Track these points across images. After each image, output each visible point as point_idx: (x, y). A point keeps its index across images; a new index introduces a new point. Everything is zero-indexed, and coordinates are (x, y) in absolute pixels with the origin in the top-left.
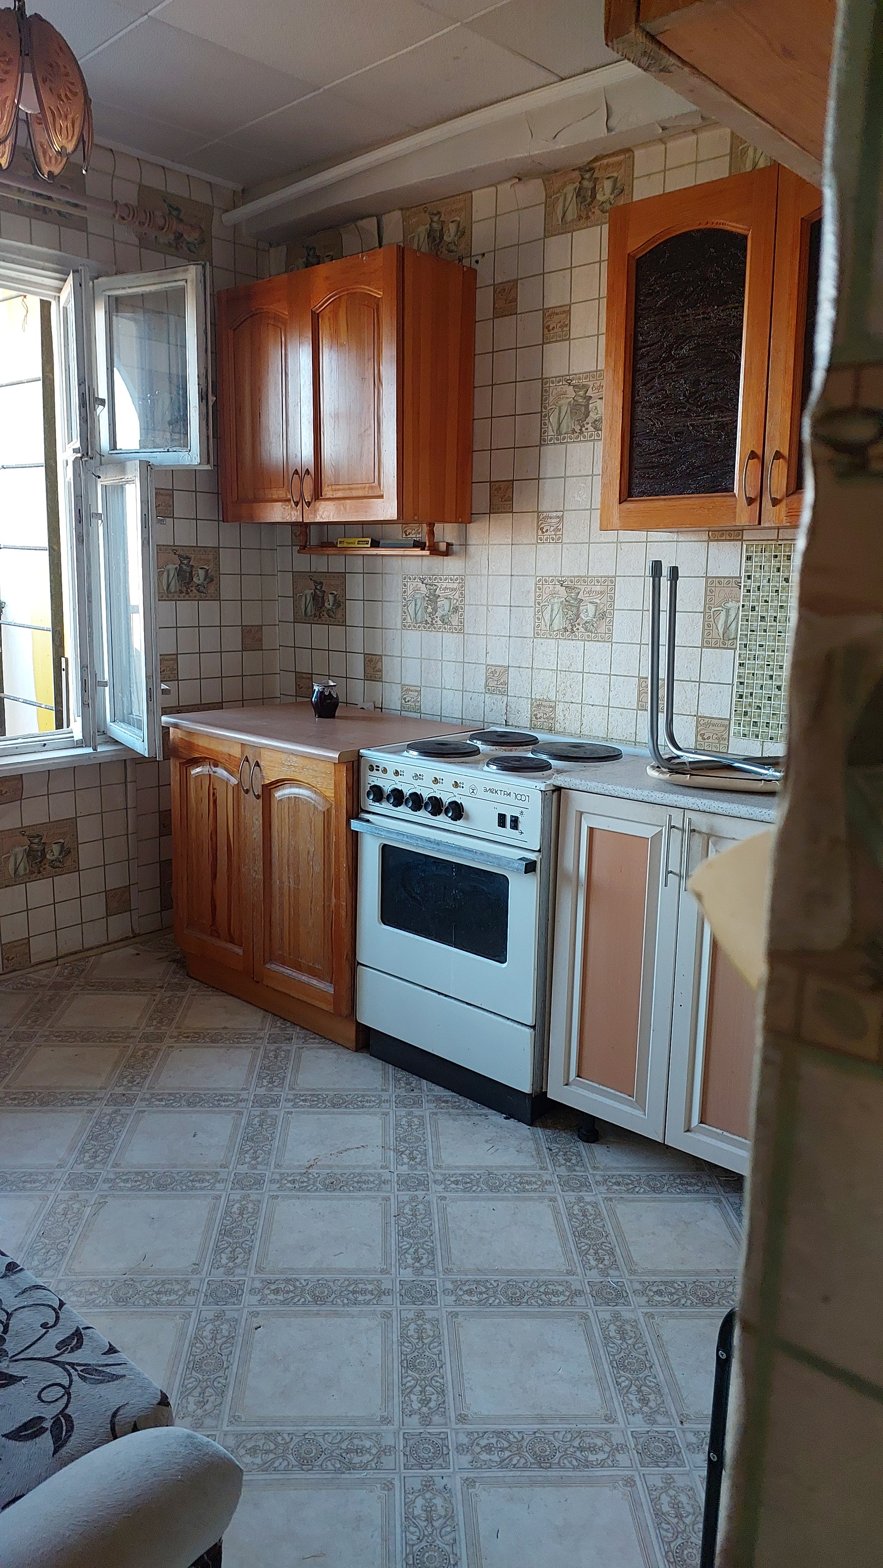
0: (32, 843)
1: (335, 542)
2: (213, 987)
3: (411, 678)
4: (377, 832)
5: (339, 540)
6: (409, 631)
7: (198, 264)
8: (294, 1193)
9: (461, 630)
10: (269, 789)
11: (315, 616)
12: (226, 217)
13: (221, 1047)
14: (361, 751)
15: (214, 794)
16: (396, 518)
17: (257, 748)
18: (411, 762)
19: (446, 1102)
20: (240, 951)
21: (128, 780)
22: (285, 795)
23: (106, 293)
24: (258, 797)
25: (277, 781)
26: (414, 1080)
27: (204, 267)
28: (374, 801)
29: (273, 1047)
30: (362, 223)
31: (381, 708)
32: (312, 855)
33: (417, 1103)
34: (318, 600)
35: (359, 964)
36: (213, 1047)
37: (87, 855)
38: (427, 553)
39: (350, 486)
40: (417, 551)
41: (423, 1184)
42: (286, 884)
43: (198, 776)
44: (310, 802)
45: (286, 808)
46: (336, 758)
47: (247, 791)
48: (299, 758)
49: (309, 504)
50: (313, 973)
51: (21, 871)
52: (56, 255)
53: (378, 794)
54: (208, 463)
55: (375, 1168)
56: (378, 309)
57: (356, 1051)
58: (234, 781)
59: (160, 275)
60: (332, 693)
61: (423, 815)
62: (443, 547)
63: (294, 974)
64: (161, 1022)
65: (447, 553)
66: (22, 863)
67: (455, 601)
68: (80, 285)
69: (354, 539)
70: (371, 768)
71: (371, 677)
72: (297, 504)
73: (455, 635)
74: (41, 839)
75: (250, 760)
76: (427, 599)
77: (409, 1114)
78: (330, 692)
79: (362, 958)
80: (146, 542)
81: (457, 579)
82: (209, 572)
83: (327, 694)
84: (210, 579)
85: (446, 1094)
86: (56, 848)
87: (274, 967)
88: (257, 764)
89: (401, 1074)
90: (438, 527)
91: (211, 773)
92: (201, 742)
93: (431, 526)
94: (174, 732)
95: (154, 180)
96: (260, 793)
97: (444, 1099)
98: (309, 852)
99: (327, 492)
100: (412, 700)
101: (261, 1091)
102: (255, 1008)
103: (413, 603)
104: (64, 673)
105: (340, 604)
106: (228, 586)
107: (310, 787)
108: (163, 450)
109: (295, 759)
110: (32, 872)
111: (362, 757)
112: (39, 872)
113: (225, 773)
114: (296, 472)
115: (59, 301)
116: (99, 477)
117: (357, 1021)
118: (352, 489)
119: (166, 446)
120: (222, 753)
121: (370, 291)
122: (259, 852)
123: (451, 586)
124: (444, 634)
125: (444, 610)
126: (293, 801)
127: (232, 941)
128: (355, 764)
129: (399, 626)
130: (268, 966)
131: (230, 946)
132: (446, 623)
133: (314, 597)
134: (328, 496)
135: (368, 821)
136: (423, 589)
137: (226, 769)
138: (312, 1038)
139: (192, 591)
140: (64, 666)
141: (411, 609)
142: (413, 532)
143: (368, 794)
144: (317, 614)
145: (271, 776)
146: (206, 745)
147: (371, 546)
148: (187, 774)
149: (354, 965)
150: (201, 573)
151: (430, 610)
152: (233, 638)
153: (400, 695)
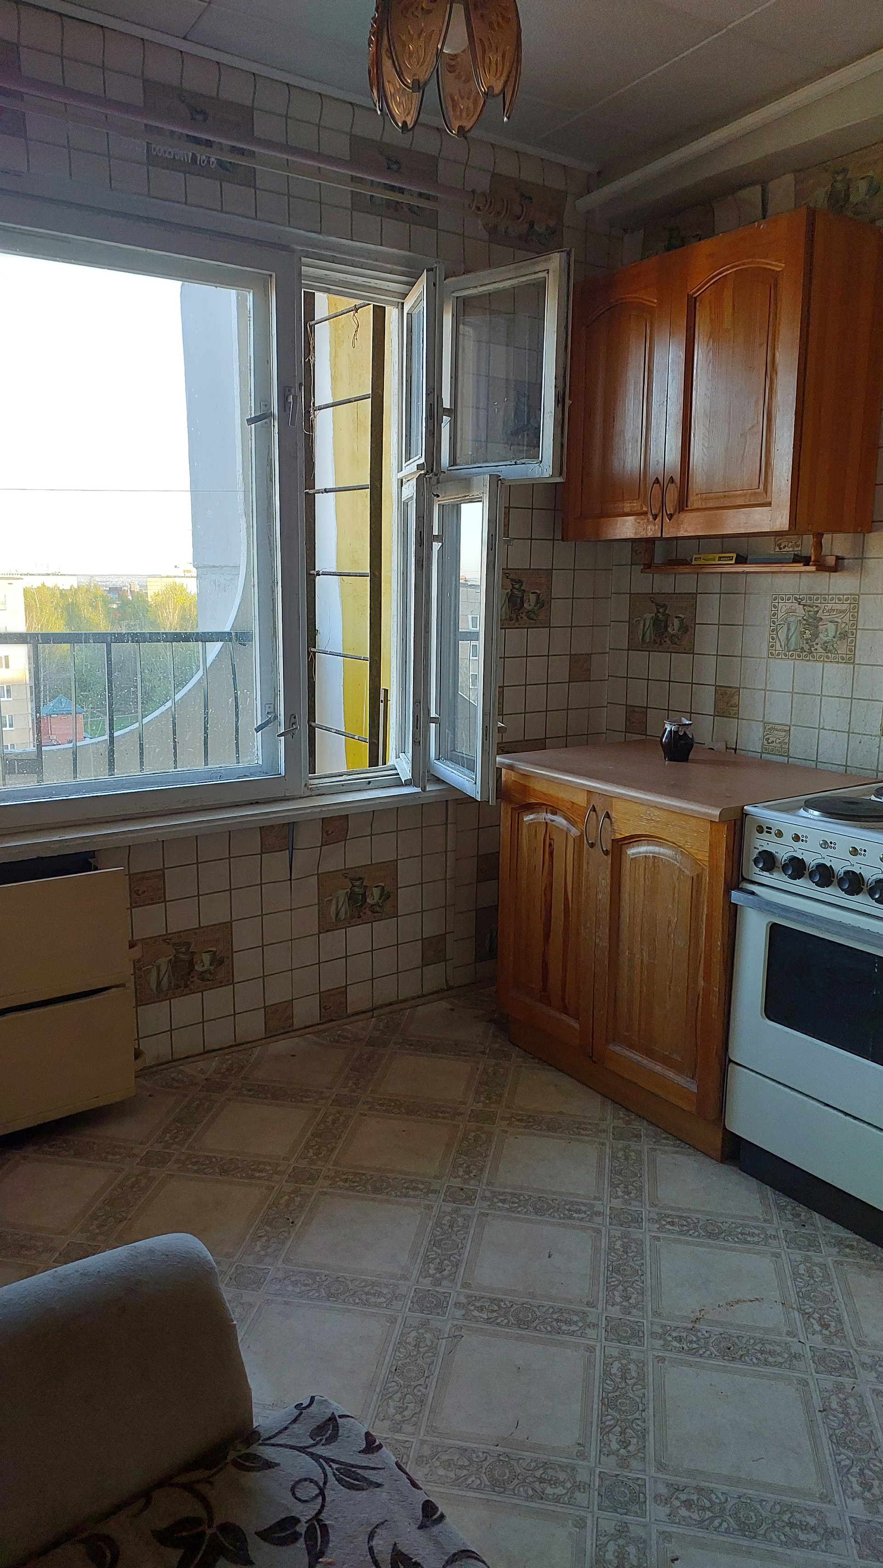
0: (353, 886)
1: (688, 559)
2: (540, 1059)
3: (778, 713)
4: (768, 907)
5: (695, 556)
6: (777, 661)
7: (562, 251)
8: (681, 1356)
9: (850, 660)
10: (619, 845)
11: (655, 642)
12: (579, 202)
13: (561, 1138)
14: (745, 807)
15: (550, 845)
16: (786, 528)
17: (607, 798)
18: (816, 825)
19: (851, 1247)
20: (576, 1025)
21: (449, 821)
22: (640, 853)
23: (454, 295)
24: (606, 853)
25: (632, 837)
26: (802, 1210)
27: (569, 254)
28: (762, 869)
29: (620, 1144)
30: (744, 194)
31: (735, 750)
32: (673, 925)
33: (812, 1244)
34: (660, 625)
35: (731, 1061)
36: (552, 1137)
37: (406, 899)
38: (813, 568)
39: (726, 494)
40: (800, 567)
41: (844, 1366)
42: (637, 956)
43: (532, 825)
44: (673, 865)
45: (642, 869)
46: (715, 816)
47: (592, 845)
48: (662, 812)
49: (671, 517)
50: (666, 1061)
51: (342, 916)
52: (403, 256)
53: (768, 861)
54: (561, 474)
55: (780, 1334)
56: (776, 286)
57: (722, 1162)
58: (574, 832)
59: (516, 269)
60: (687, 732)
61: (832, 893)
62: (831, 561)
63: (645, 1062)
64: (489, 1098)
65: (834, 569)
66: (343, 907)
67: (844, 625)
68: (434, 285)
69: (715, 555)
70: (760, 830)
71: (723, 713)
72: (655, 517)
73: (842, 665)
74: (362, 883)
75: (597, 809)
76: (805, 622)
77: (807, 1259)
78: (685, 732)
79: (736, 1054)
80: (491, 566)
81: (847, 599)
82: (541, 596)
83: (681, 734)
84: (541, 604)
85: (847, 1235)
86: (376, 892)
87: (617, 1049)
88: (608, 816)
89: (784, 1200)
90: (826, 538)
91: (549, 821)
92: (538, 786)
93: (819, 536)
94: (507, 774)
95: (508, 168)
96: (609, 848)
97: (848, 1243)
98: (669, 922)
99: (694, 501)
100: (778, 741)
101: (617, 1203)
102: (591, 1091)
103: (785, 627)
104: (382, 705)
105: (687, 628)
106: (559, 610)
107: (675, 846)
108: (509, 463)
109: (657, 813)
110: (352, 917)
111: (747, 815)
112: (360, 917)
113: (564, 822)
114: (657, 481)
115: (403, 308)
116: (438, 496)
117: (725, 1128)
118: (729, 497)
119: (513, 459)
120: (563, 800)
121: (768, 264)
122: (605, 916)
123: (839, 607)
124: (826, 664)
125: (827, 636)
126: (651, 860)
127: (565, 1010)
128: (738, 823)
129: (765, 654)
130: (611, 1047)
131: (564, 1017)
132: (830, 651)
133: (656, 621)
134: (695, 506)
135: (753, 893)
136: (800, 610)
137: (566, 818)
138: (664, 1138)
139: (521, 617)
140: (382, 698)
141: (782, 635)
142: (790, 544)
143: (756, 862)
144: (658, 641)
145: (624, 831)
146: (544, 790)
147: (736, 563)
148: (519, 821)
149: (725, 1062)
150: (533, 598)
151: (808, 635)
152: (561, 668)
153: (761, 735)
